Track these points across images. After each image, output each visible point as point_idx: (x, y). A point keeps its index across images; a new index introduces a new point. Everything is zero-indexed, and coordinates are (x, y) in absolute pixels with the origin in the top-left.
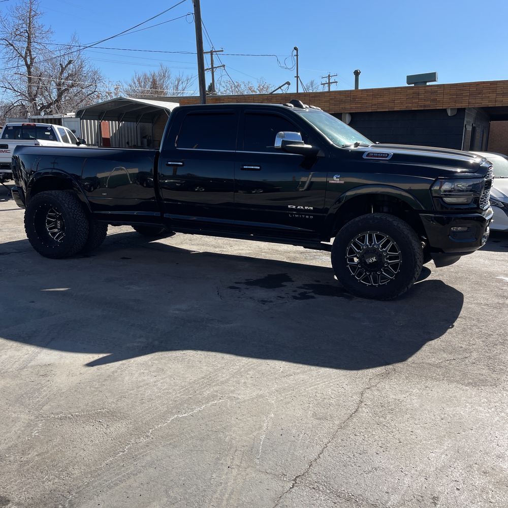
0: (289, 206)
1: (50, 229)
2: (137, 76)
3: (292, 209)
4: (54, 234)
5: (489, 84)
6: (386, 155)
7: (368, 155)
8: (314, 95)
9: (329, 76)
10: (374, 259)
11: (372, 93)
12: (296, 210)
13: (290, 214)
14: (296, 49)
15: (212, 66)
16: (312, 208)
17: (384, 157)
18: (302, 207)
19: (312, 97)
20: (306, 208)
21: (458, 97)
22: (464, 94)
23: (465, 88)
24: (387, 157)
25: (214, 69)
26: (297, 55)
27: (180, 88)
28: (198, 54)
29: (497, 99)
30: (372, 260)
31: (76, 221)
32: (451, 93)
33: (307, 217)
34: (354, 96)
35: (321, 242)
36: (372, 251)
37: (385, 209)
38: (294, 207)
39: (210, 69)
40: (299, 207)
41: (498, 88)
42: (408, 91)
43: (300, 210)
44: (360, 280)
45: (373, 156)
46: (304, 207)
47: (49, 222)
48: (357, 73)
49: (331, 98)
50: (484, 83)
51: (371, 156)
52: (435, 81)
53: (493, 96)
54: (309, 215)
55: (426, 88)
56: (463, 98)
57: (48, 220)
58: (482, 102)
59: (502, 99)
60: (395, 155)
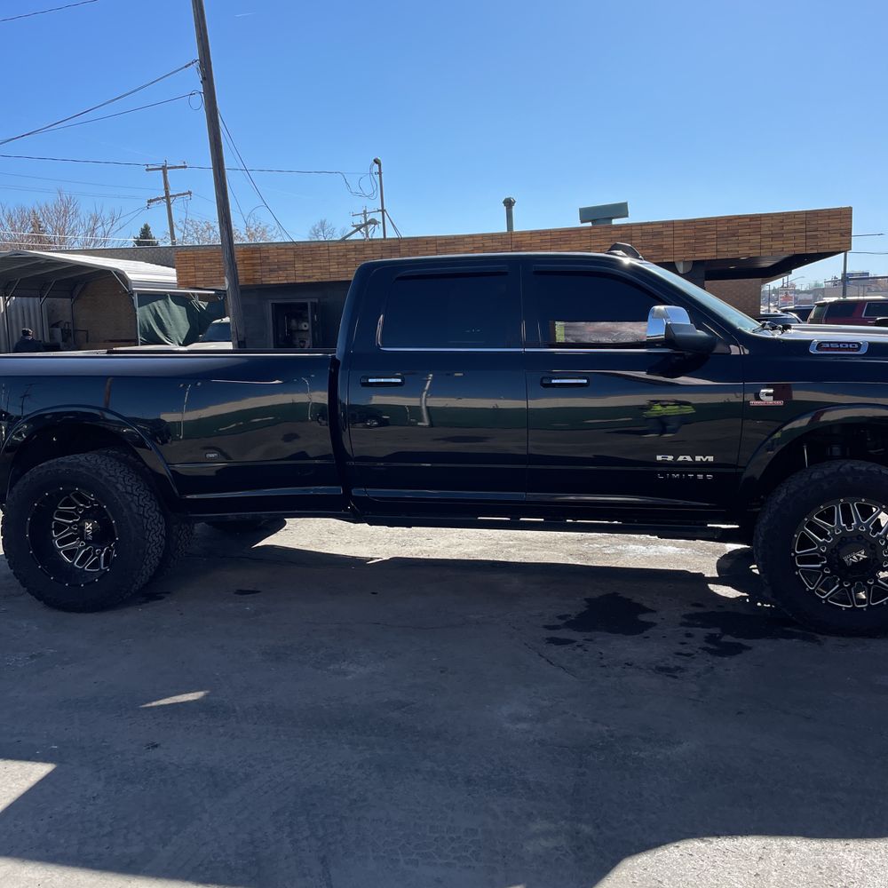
0: (659, 458)
1: (62, 542)
2: (6, 212)
3: (664, 464)
4: (71, 554)
5: (748, 220)
6: (856, 346)
7: (820, 345)
8: (444, 242)
9: (365, 212)
10: (862, 555)
11: (549, 237)
12: (675, 464)
13: (659, 472)
14: (376, 161)
15: (167, 193)
16: (711, 459)
17: (853, 350)
18: (689, 458)
19: (441, 245)
20: (698, 458)
21: (697, 241)
22: (708, 237)
23: (707, 226)
24: (858, 349)
25: (171, 199)
26: (380, 173)
27: (99, 231)
28: (214, 168)
29: (762, 244)
30: (858, 557)
31: (145, 520)
32: (686, 235)
33: (700, 476)
34: (517, 241)
35: (709, 525)
36: (855, 539)
37: (836, 450)
38: (670, 458)
39: (163, 198)
40: (681, 458)
41: (762, 226)
42: (613, 232)
43: (685, 463)
44: (826, 599)
45: (830, 349)
46: (693, 458)
47: (60, 527)
48: (509, 204)
49: (476, 246)
50: (739, 217)
51: (827, 349)
52: (627, 216)
53: (756, 239)
54: (705, 474)
55: (644, 227)
56: (708, 244)
57: (58, 524)
58: (738, 249)
59: (771, 243)
60: (872, 345)
